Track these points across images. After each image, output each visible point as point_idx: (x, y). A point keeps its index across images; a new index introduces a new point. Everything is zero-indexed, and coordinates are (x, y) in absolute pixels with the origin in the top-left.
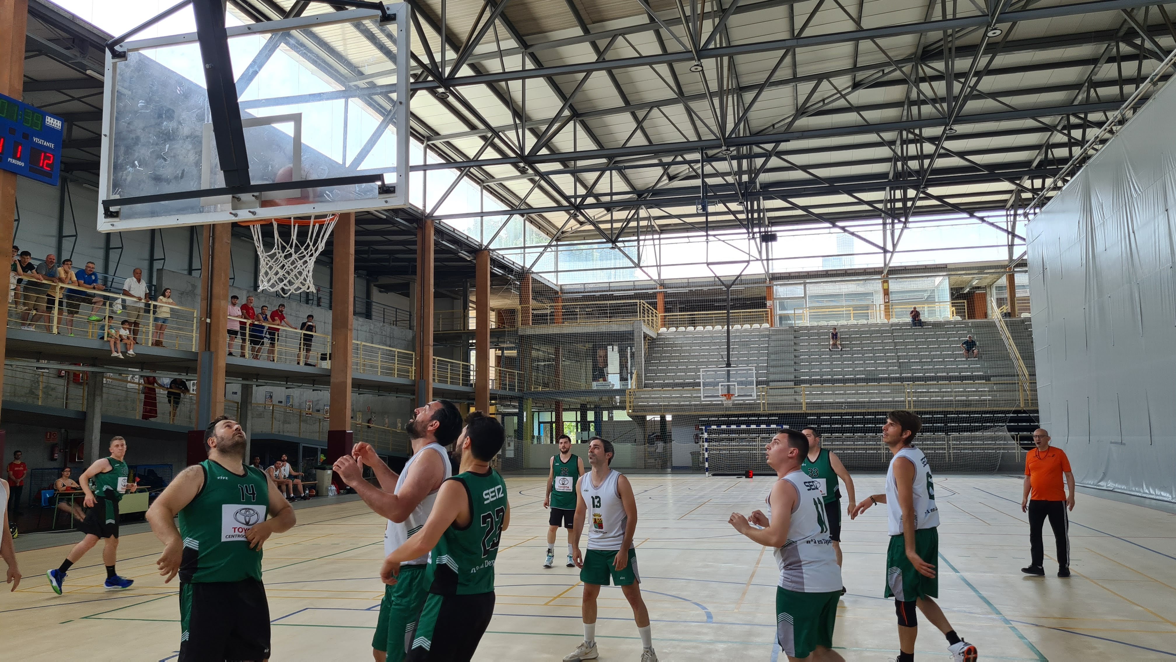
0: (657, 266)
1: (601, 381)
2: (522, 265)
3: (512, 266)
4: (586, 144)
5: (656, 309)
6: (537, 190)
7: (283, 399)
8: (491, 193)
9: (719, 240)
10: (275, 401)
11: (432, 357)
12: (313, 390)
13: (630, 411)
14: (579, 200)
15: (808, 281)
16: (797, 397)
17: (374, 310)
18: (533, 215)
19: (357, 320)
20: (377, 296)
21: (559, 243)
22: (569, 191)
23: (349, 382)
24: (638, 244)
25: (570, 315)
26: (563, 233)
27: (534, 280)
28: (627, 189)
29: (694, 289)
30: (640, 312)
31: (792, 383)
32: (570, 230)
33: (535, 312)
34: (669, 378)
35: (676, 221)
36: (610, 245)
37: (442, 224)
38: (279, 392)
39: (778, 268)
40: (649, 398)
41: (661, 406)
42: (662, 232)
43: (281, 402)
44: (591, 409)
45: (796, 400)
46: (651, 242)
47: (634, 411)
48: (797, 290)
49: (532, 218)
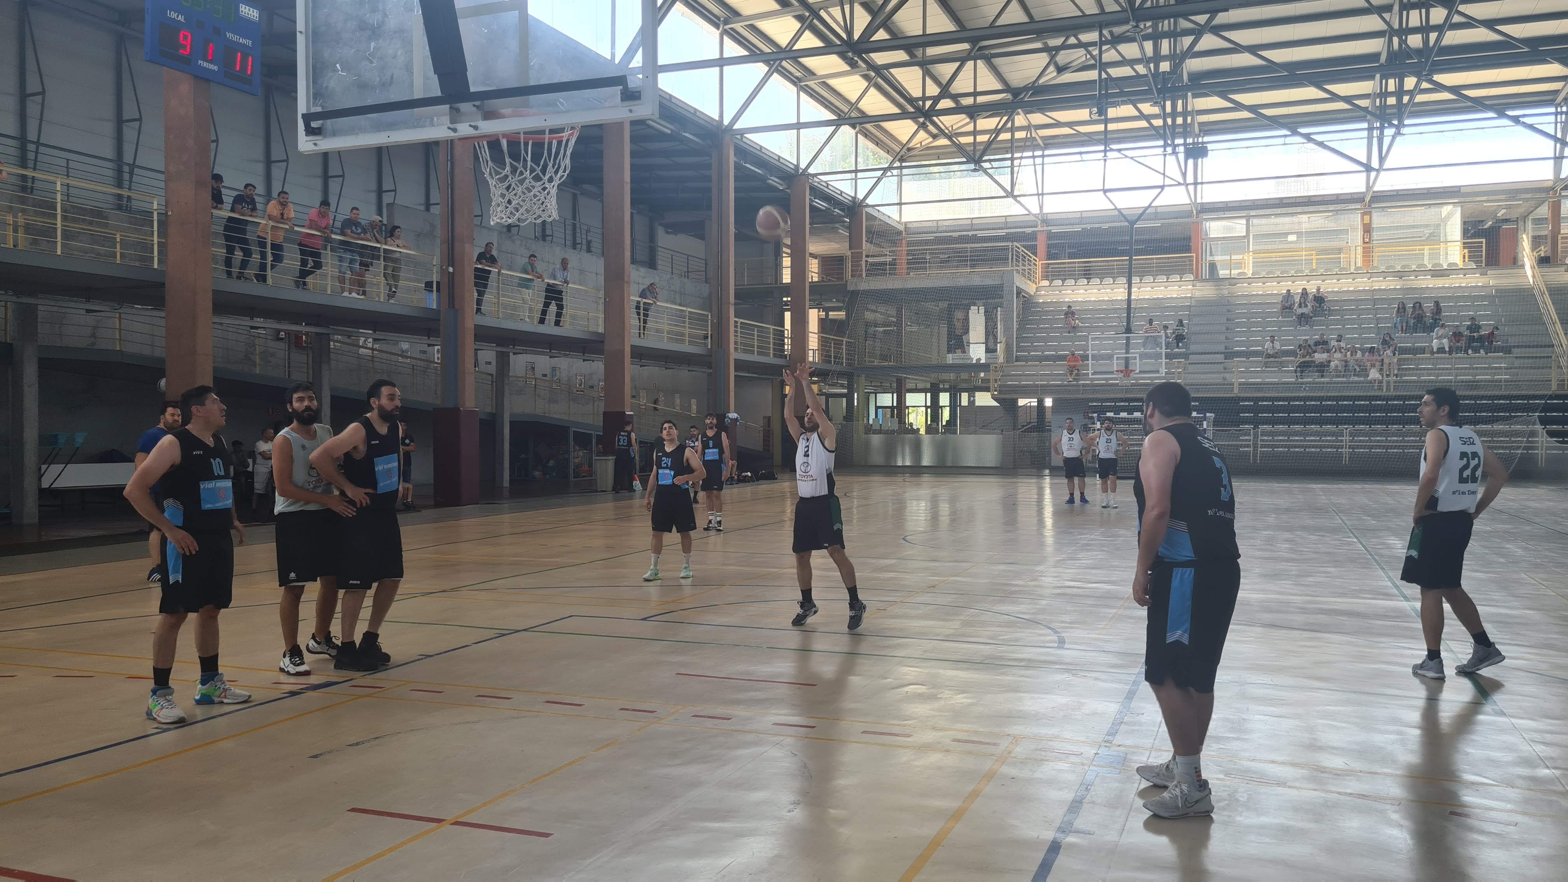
0: (1038, 195)
1: (959, 354)
2: (853, 195)
3: (840, 197)
4: (939, 23)
5: (1035, 254)
6: (873, 91)
7: (548, 372)
8: (811, 96)
9: (1126, 157)
10: (538, 374)
11: (732, 319)
12: (584, 360)
13: (996, 393)
14: (928, 104)
15: (1253, 213)
16: (1227, 376)
17: (660, 257)
18: (868, 126)
19: (638, 270)
20: (664, 239)
21: (904, 164)
22: (916, 92)
23: (628, 349)
24: (1012, 164)
25: (917, 263)
26: (909, 149)
27: (870, 217)
28: (998, 86)
29: (1089, 227)
30: (1012, 258)
31: (1222, 356)
32: (919, 145)
33: (870, 260)
34: (1050, 348)
35: (1066, 131)
36: (972, 166)
37: (744, 140)
38: (543, 362)
39: (1210, 195)
40: (1021, 375)
41: (1037, 386)
42: (1047, 146)
43: (545, 375)
44: (945, 390)
45: (1224, 379)
46: (1031, 161)
47: (1000, 392)
48: (1238, 227)
49: (868, 130)
